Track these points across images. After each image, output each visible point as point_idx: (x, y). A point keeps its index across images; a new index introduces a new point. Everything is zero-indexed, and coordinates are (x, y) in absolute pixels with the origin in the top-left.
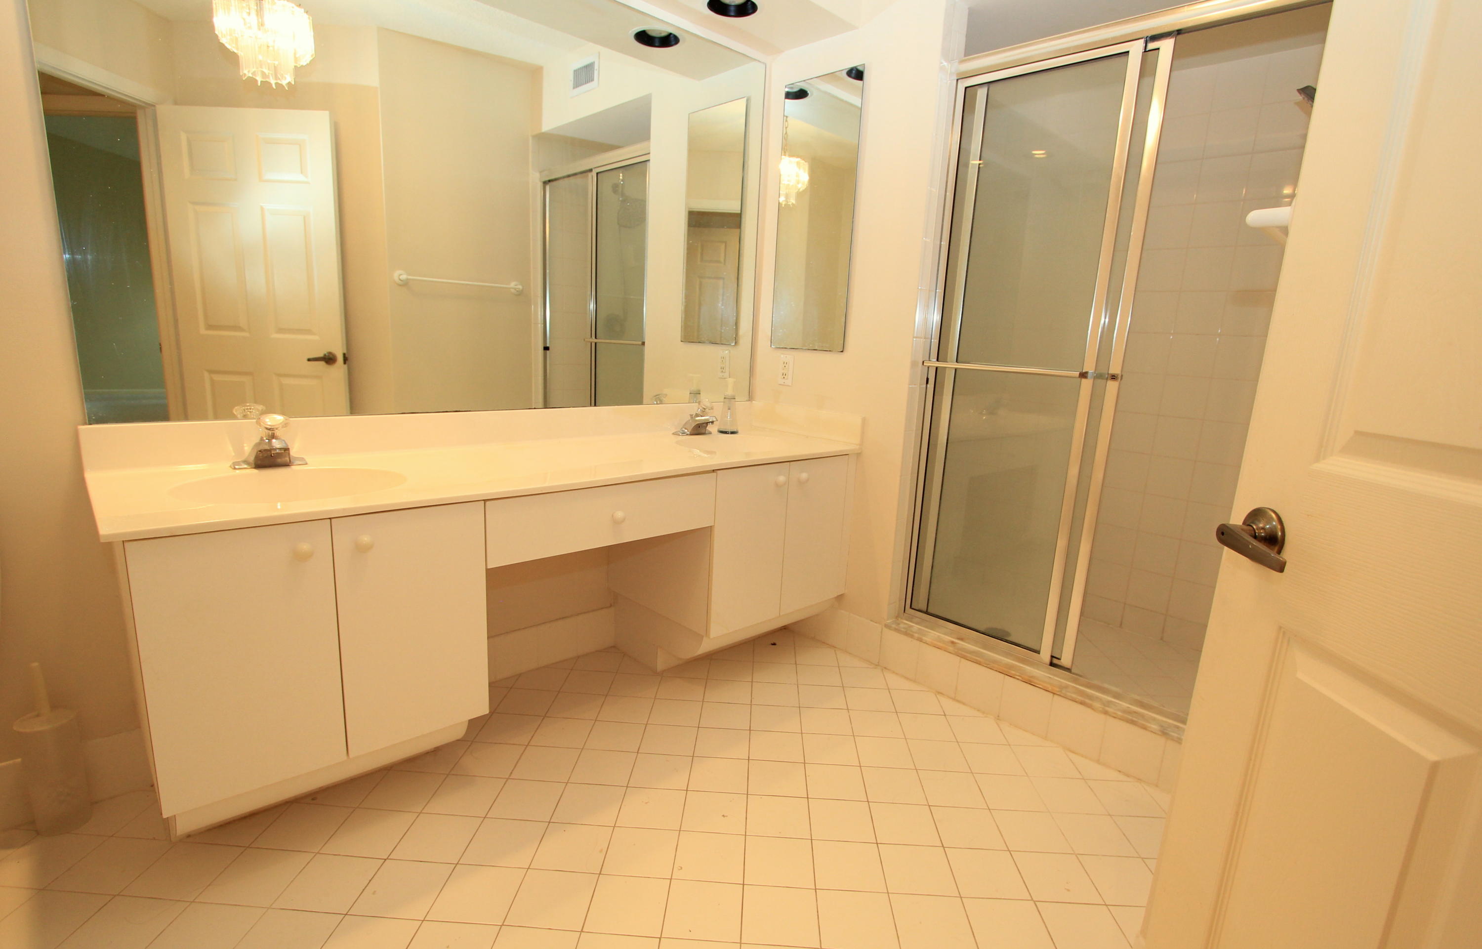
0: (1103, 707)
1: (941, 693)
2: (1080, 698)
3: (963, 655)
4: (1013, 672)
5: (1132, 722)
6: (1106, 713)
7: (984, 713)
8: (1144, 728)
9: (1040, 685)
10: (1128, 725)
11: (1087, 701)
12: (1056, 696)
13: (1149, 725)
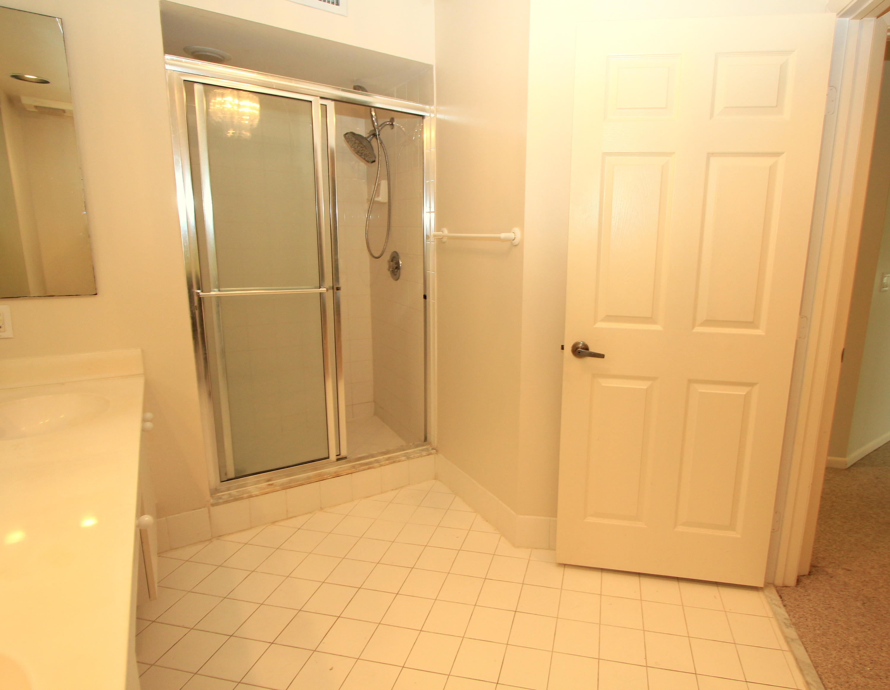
0: (379, 464)
1: (276, 521)
2: (367, 467)
3: (285, 487)
4: (326, 476)
5: (394, 462)
6: (381, 466)
7: (311, 513)
8: (400, 461)
9: (343, 474)
10: (393, 465)
11: (371, 466)
12: (353, 474)
13: (400, 459)
